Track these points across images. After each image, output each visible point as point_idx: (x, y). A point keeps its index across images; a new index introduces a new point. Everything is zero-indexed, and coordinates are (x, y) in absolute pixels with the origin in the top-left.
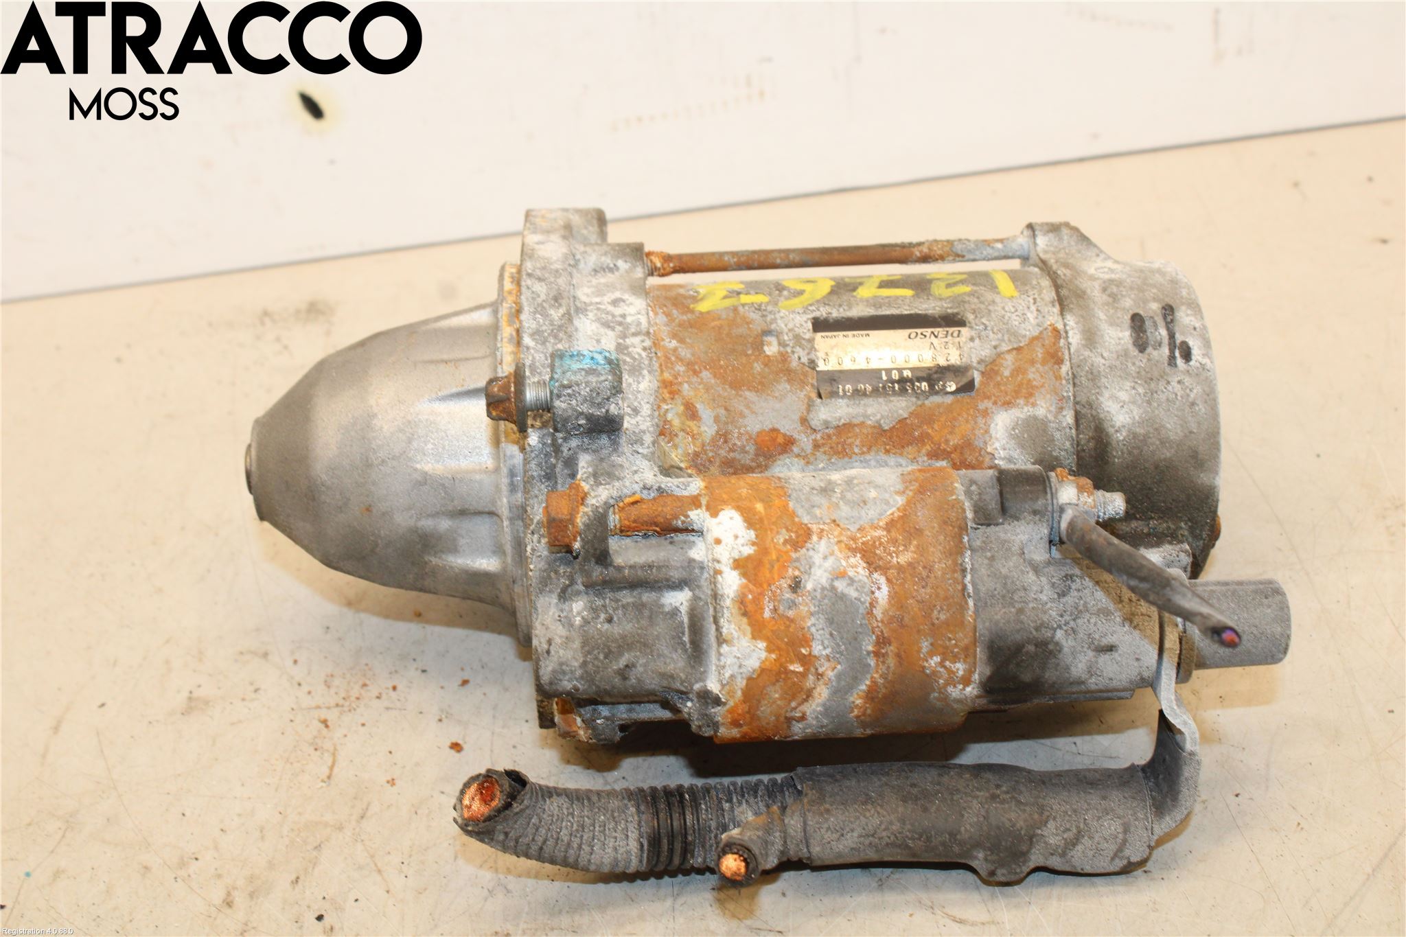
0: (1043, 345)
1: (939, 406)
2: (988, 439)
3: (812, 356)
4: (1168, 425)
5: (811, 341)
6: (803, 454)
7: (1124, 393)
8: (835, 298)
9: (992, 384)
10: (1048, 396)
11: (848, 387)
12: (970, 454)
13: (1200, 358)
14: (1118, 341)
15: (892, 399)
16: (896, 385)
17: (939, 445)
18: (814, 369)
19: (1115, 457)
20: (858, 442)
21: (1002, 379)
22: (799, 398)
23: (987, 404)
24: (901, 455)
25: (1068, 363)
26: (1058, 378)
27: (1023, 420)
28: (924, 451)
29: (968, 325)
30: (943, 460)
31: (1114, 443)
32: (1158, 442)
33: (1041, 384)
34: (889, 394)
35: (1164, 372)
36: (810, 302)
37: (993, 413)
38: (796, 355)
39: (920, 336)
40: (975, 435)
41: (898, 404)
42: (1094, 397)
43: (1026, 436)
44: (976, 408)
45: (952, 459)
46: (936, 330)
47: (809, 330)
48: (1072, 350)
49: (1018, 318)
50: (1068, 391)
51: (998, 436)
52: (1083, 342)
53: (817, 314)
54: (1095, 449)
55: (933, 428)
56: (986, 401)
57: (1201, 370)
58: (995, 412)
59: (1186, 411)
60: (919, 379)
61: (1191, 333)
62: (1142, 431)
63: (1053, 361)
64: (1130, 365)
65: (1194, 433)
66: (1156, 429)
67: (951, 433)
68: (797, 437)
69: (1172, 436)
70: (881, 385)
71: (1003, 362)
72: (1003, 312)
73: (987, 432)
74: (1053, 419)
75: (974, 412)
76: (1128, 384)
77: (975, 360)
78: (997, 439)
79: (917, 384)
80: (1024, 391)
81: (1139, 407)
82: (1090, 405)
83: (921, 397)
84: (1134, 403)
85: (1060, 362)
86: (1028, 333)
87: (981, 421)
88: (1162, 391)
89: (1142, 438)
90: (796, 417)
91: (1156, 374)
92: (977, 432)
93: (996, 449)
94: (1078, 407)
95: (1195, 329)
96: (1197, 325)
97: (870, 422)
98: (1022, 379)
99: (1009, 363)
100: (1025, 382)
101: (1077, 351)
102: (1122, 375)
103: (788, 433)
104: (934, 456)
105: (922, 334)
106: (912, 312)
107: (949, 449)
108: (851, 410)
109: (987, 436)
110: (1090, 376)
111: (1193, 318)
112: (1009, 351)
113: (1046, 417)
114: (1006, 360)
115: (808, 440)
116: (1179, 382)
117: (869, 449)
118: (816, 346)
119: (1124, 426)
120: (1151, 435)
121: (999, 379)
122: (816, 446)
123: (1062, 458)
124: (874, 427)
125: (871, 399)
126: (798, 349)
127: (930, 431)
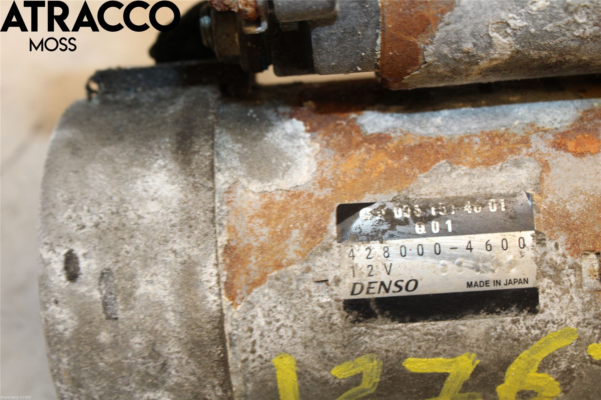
0: (247, 274)
1: (380, 190)
2: (319, 156)
3: (540, 250)
4: (102, 177)
5: (541, 274)
6: (540, 133)
7: (152, 210)
8: (505, 353)
9: (314, 218)
10: (245, 206)
11: (493, 209)
12: (340, 141)
13: (55, 258)
14: (154, 278)
15: (438, 196)
16: (433, 213)
17: (378, 148)
18: (537, 233)
19: (169, 142)
20: (476, 147)
21: (302, 224)
22: (555, 194)
23: (320, 194)
24: (422, 137)
25: (219, 244)
26: (231, 229)
27: (277, 176)
28: (396, 142)
29: (341, 304)
30: (371, 135)
31: (169, 154)
32: (117, 160)
33: (253, 220)
34: (443, 201)
35: (101, 239)
36: (536, 344)
37: (314, 184)
38: (561, 250)
39: (403, 284)
40: (335, 160)
41: (431, 190)
42: (190, 197)
43: (274, 161)
44: (336, 189)
45: (361, 135)
46: (383, 294)
47: (543, 292)
48: (213, 256)
49: (278, 316)
50: (221, 208)
51: (307, 159)
52: (199, 268)
53: (532, 320)
54: (192, 143)
55: (387, 164)
56: (322, 197)
57: (55, 243)
58: (310, 185)
59: (78, 194)
60: (405, 222)
61: (62, 293)
62: (134, 169)
63: (237, 251)
64: (142, 246)
65: (73, 172)
66: (117, 172)
67: (364, 160)
68: (550, 149)
69: (99, 167)
70: (453, 213)
71: (299, 249)
72: (295, 326)
73: (321, 164)
74: (240, 179)
75: (337, 185)
76: (147, 220)
77: (335, 250)
78: (308, 156)
79: (408, 216)
80: (275, 211)
81: (136, 194)
82: (195, 187)
83: (402, 199)
84: (140, 200)
85: (228, 249)
86: (266, 291)
87: (328, 174)
88: (105, 214)
89: (136, 163)
90: (555, 171)
91: (110, 236)
92: (333, 163)
93: (309, 146)
94: (210, 185)
95: (56, 302)
96: (53, 307)
97: (464, 168)
98: (277, 225)
99: (292, 247)
100: (273, 223)
101: (207, 256)
102: (152, 233)
103: (562, 152)
104: (382, 138)
105: (401, 288)
106: (410, 325)
107: (366, 144)
108: (489, 180)
109: (321, 160)
110: (192, 222)
111: (58, 316)
112: (290, 263)
113: (249, 182)
114: (296, 251)
115: (536, 146)
116: (83, 227)
117: (461, 140)
118: (535, 267)
119: (155, 172)
120: (124, 166)
121: (306, 225)
122: (526, 141)
123: (231, 142)
124: (458, 163)
125: (464, 195)
126: (559, 260)
127: (390, 161)
